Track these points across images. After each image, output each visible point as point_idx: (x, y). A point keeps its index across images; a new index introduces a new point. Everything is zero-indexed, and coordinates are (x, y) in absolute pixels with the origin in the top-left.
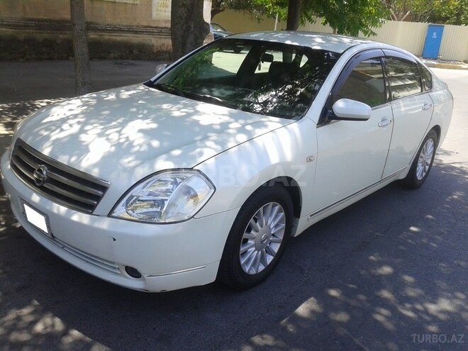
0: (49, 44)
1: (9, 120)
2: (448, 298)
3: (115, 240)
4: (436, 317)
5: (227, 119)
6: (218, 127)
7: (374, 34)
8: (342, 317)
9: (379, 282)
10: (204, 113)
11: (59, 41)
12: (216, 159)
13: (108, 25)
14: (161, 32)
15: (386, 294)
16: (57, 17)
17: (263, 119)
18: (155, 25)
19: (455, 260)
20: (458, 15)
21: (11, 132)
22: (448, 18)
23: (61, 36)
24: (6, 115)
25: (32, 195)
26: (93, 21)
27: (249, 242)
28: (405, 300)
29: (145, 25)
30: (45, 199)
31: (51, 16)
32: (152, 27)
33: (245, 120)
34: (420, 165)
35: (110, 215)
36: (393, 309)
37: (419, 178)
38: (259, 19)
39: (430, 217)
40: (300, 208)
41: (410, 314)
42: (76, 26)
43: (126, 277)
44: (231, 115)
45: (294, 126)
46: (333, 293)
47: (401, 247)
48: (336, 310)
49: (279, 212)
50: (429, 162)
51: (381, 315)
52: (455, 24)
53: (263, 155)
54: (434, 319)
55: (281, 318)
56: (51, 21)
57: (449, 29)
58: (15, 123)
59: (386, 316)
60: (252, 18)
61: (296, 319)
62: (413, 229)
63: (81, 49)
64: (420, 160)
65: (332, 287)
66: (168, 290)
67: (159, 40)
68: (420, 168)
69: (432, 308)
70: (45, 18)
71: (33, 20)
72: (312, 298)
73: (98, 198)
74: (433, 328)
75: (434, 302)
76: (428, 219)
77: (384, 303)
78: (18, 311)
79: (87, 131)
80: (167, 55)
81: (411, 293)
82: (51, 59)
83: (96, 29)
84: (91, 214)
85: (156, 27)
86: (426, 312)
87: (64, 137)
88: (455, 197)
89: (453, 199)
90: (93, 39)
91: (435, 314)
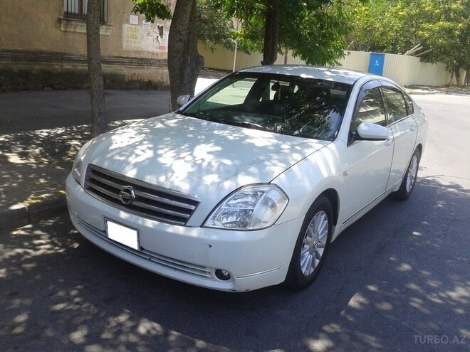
0: (26, 75)
1: (20, 150)
2: (463, 287)
3: (210, 246)
4: (458, 301)
5: (275, 141)
6: (273, 148)
7: (340, 65)
8: (386, 306)
9: (405, 277)
10: (254, 138)
11: (34, 72)
12: (286, 174)
13: (81, 55)
14: (132, 62)
15: (413, 286)
16: (32, 48)
17: (305, 141)
18: (125, 56)
19: (459, 256)
20: (394, 45)
21: (26, 161)
22: (385, 47)
23: (36, 67)
24: (14, 145)
25: (119, 213)
26: (66, 52)
27: (305, 246)
28: (430, 290)
29: (117, 55)
30: (134, 216)
31: (27, 48)
32: (122, 57)
33: (291, 142)
34: (408, 178)
35: (202, 226)
36: (424, 298)
37: (408, 190)
38: (212, 49)
39: (426, 223)
40: (337, 216)
41: (438, 301)
42: (93, 60)
43: (215, 280)
44: (277, 138)
45: (332, 145)
46: (372, 288)
47: (411, 248)
48: (380, 301)
49: (325, 220)
50: (414, 176)
51: (416, 303)
52: (393, 52)
53: (316, 169)
54: (459, 305)
55: (339, 311)
56: (26, 52)
57: (388, 57)
58: (28, 153)
59: (420, 304)
60: (205, 48)
61: (351, 311)
62: (415, 233)
63: (98, 82)
64: (409, 175)
65: (370, 284)
66: (252, 289)
67: (130, 70)
68: (408, 182)
69: (453, 294)
70: (20, 49)
71: (8, 51)
72: (357, 294)
73: (190, 212)
74: (460, 311)
75: (452, 289)
76: (424, 225)
77: (415, 294)
78: (116, 319)
79: (162, 155)
80: (138, 84)
81: (433, 284)
82: (27, 89)
83: (70, 60)
84: (184, 226)
85: (127, 58)
86: (450, 298)
87: (143, 161)
88: (440, 206)
89: (438, 208)
90: (68, 69)
91: (458, 299)
